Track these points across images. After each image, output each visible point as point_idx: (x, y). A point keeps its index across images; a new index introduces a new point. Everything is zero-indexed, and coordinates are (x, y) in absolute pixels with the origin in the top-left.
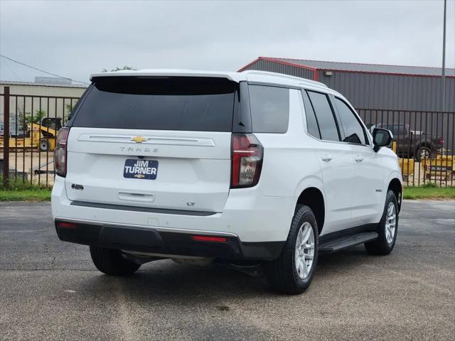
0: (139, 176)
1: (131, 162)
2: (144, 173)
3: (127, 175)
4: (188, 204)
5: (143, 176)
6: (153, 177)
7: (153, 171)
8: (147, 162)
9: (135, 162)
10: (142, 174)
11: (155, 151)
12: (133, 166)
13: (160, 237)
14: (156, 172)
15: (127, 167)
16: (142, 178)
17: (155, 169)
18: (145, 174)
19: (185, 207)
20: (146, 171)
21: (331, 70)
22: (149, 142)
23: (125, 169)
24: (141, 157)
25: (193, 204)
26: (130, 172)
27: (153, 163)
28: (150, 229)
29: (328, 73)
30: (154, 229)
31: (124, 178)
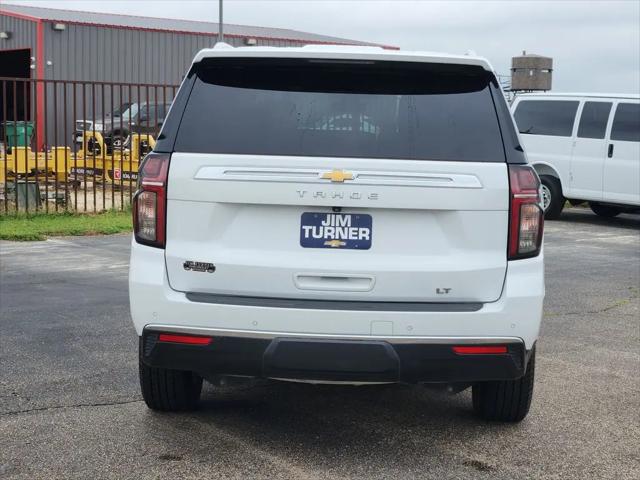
0: (333, 244)
1: (313, 217)
2: (344, 237)
3: (307, 242)
4: (438, 291)
5: (344, 244)
6: (365, 245)
7: (363, 233)
8: (348, 218)
9: (323, 217)
10: (340, 239)
11: (374, 196)
12: (318, 225)
13: (396, 355)
14: (370, 235)
15: (307, 228)
16: (341, 247)
17: (367, 230)
18: (347, 241)
19: (432, 296)
20: (350, 234)
21: (62, 22)
22: (357, 181)
23: (303, 231)
24: (337, 210)
25: (447, 291)
26: (314, 236)
27: (362, 219)
28: (374, 340)
29: (59, 26)
30: (384, 341)
31: (301, 247)
